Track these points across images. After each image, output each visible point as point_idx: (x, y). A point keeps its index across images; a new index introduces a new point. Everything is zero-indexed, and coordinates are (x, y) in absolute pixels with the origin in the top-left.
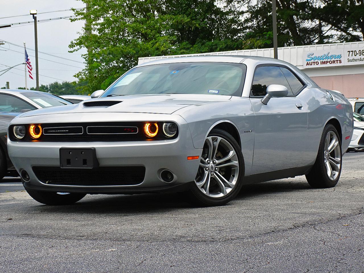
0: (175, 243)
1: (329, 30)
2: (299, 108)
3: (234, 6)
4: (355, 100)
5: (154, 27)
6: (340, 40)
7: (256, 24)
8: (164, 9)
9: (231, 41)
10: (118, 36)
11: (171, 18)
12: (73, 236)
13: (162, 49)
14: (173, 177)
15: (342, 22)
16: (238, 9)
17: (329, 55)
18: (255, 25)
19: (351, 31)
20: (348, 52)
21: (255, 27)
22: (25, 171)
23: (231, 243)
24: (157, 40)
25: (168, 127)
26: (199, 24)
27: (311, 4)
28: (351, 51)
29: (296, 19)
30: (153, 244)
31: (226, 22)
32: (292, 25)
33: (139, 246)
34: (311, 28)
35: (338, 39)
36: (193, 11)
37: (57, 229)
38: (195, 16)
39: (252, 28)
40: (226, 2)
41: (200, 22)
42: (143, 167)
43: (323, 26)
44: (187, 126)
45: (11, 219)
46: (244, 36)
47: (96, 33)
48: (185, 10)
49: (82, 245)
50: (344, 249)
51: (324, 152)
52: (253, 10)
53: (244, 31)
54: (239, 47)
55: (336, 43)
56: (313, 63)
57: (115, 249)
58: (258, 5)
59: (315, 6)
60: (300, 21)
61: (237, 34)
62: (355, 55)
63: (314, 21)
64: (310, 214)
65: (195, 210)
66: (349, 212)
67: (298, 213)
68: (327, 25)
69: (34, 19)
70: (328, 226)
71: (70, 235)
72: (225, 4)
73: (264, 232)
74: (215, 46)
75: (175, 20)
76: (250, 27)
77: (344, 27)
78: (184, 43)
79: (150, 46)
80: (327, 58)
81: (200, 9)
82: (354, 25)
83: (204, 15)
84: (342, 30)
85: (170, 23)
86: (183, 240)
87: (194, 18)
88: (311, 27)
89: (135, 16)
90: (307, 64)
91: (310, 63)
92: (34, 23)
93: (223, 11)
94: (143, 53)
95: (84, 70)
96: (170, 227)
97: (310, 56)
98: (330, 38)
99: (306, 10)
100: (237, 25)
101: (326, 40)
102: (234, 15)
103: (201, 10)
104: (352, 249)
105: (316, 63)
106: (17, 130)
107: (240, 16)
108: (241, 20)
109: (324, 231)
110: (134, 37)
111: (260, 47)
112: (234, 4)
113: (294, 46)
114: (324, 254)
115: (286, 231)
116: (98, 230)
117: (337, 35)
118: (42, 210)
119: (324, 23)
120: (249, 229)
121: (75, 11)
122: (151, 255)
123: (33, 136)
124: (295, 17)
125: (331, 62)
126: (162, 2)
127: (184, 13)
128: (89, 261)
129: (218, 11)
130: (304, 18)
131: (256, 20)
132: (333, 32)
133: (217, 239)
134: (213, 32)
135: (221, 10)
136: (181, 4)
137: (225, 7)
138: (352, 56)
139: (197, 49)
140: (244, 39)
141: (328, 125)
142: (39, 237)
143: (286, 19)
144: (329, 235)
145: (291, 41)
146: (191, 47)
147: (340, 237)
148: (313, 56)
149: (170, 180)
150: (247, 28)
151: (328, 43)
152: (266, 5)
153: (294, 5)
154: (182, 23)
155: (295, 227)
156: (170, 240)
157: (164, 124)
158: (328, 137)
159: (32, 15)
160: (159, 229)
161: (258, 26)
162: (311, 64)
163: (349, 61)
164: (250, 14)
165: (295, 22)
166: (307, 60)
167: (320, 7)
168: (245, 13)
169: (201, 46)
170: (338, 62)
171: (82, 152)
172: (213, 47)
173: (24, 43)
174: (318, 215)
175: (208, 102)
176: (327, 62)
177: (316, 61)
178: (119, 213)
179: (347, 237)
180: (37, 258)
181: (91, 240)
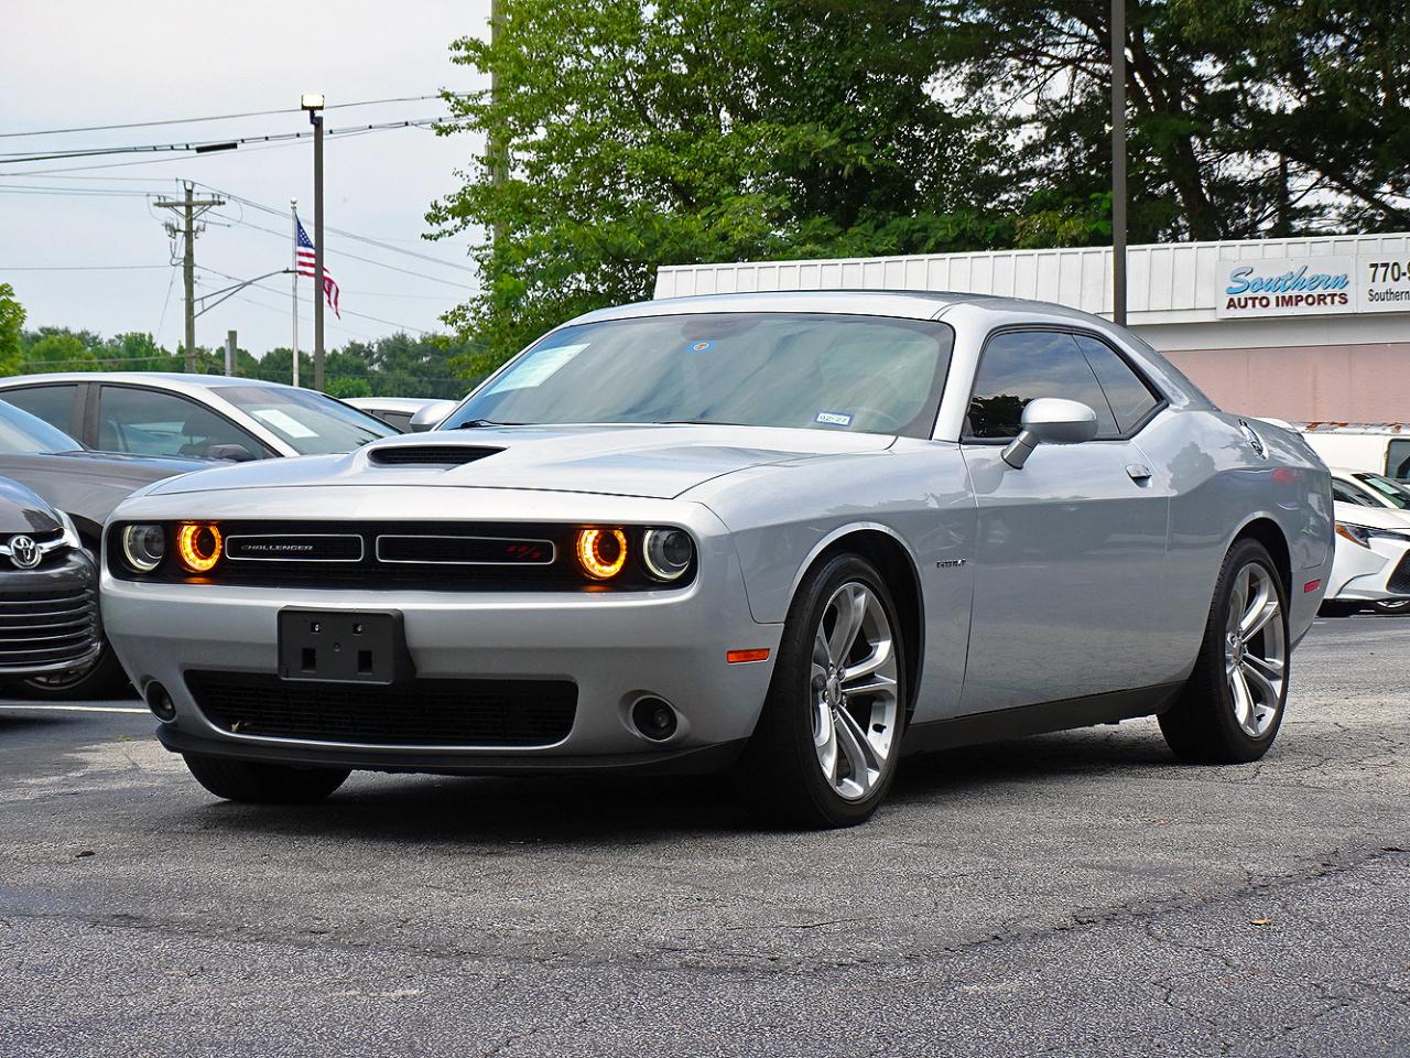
0: (638, 971)
1: (1311, 188)
2: (1140, 480)
3: (992, 97)
4: (1389, 431)
5: (716, 163)
6: (1348, 226)
7: (1061, 162)
8: (751, 105)
9: (977, 218)
10: (594, 190)
11: (775, 134)
12: (285, 929)
13: (738, 235)
14: (676, 723)
15: (1355, 162)
16: (1003, 110)
17: (1307, 276)
18: (1060, 167)
19: (1385, 194)
20: (1372, 265)
21: (1059, 171)
22: (160, 684)
23: (836, 980)
24: (723, 208)
25: (660, 543)
26: (870, 157)
27: (1253, 97)
28: (1383, 265)
29: (1198, 149)
30: (558, 973)
31: (961, 153)
32: (1185, 169)
33: (508, 979)
34: (1251, 181)
35: (1342, 222)
36: (851, 112)
37: (240, 899)
38: (857, 129)
39: (1048, 175)
40: (963, 83)
41: (872, 150)
42: (570, 682)
43: (1291, 175)
44: (730, 542)
45: (91, 853)
46: (1022, 202)
47: (520, 175)
48: (825, 111)
49: (307, 967)
50: (1234, 1022)
51: (1225, 638)
52: (1055, 113)
53: (1021, 185)
54: (1003, 239)
55: (1334, 234)
56: (1250, 302)
57: (415, 992)
58: (1072, 97)
59: (1267, 104)
60: (1212, 154)
61: (999, 195)
62: (1396, 276)
63: (1260, 158)
64: (1141, 873)
65: (742, 842)
66: (1282, 869)
67: (1101, 868)
68: (1306, 171)
69: (313, 127)
70: (1198, 924)
71: (275, 926)
72: (960, 92)
73: (964, 941)
74: (922, 234)
75: (787, 141)
76: (1044, 170)
77: (1365, 182)
78: (818, 221)
79: (699, 227)
80: (1299, 287)
81: (875, 105)
82: (1398, 172)
83: (889, 126)
84: (1356, 191)
85: (773, 150)
86: (667, 960)
87: (854, 135)
88: (1250, 177)
89: (651, 124)
90: (1231, 304)
91: (1239, 299)
92: (313, 138)
93: (950, 114)
94: (673, 250)
95: (474, 300)
96: (634, 908)
97: (1242, 277)
98: (1314, 215)
99: (1236, 117)
100: (997, 161)
101: (1298, 224)
102: (990, 128)
103: (876, 109)
104: (1262, 1024)
105: (1261, 303)
106: (135, 539)
107: (1009, 132)
108: (1013, 146)
109: (1178, 945)
110: (648, 196)
111: (1075, 243)
112: (989, 92)
113: (1191, 240)
114: (1155, 1040)
115: (1045, 935)
116: (381, 909)
117: (1338, 208)
118: (212, 822)
119: (1294, 165)
120: (913, 926)
121: (453, 100)
122: (535, 1021)
123: (190, 563)
124: (1196, 142)
125: (1310, 300)
126: (746, 79)
127: (820, 118)
128: (306, 1040)
129: (934, 116)
130: (1226, 148)
131: (1063, 147)
132: (1326, 196)
133: (789, 964)
134: (917, 185)
135: (946, 111)
136: (811, 87)
137: (959, 101)
138: (1384, 280)
139: (859, 243)
140: (1022, 212)
141: (1243, 541)
142: (168, 927)
143: (1163, 149)
144: (1193, 959)
145: (1182, 222)
146: (839, 234)
147: (1229, 970)
148: (1250, 278)
149: (663, 733)
150: (1032, 173)
151: (1307, 233)
152: (1097, 98)
153: (1193, 99)
154: (810, 153)
155: (1081, 923)
156: (620, 961)
157: (649, 534)
158: (1242, 585)
159: (308, 112)
160: (593, 913)
161: (1071, 168)
162: (1243, 304)
163: (1374, 296)
164: (1044, 129)
165: (1195, 158)
166: (1230, 291)
167: (1281, 111)
168: (1025, 123)
169: (875, 232)
170: (1337, 299)
171: (356, 626)
172: (915, 235)
173: (294, 203)
174: (1170, 879)
175: (814, 456)
176: (1299, 299)
177: (1261, 294)
178: (474, 842)
179: (1254, 971)
180: (129, 1019)
181: (345, 948)
